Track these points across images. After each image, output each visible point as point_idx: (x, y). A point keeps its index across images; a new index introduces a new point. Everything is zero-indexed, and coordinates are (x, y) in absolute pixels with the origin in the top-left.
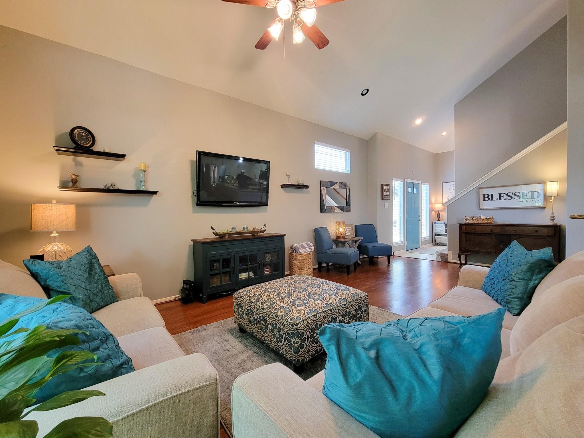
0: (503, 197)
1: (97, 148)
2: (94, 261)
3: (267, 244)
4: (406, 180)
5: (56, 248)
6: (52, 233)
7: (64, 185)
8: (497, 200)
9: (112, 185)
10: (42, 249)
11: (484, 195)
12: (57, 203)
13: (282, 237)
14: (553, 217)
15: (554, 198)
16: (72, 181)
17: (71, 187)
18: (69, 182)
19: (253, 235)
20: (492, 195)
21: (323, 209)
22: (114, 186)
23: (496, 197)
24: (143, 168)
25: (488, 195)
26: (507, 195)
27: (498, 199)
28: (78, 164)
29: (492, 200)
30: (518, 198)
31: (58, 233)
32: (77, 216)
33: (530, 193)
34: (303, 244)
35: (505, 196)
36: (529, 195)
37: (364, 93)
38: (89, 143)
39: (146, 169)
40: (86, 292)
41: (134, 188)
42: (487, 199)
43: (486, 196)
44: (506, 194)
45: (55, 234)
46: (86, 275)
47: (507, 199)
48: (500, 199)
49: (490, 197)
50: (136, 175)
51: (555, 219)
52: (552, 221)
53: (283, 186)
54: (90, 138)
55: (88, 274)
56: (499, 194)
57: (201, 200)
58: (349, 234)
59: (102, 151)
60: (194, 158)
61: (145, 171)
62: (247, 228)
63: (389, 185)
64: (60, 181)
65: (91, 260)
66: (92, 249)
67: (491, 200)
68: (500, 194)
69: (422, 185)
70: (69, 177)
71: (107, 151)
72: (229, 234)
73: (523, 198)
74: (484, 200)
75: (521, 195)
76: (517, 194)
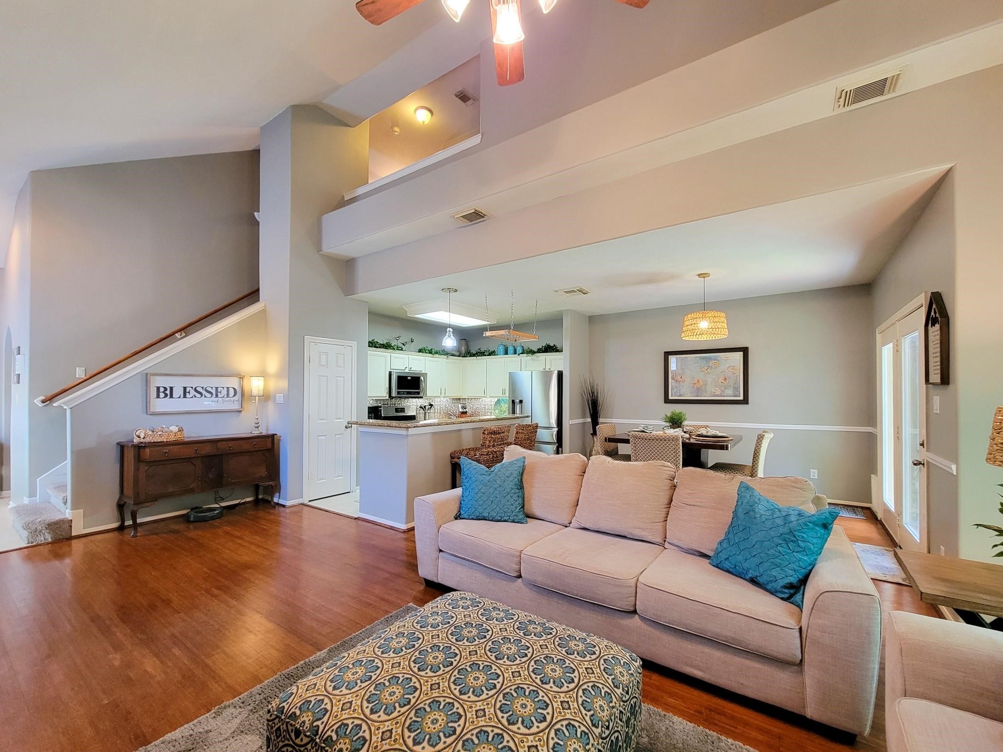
0: (189, 392)
8: (179, 397)
11: (158, 388)
14: (258, 424)
15: (258, 398)
20: (171, 388)
23: (179, 391)
25: (166, 389)
26: (196, 390)
27: (182, 396)
30: (211, 396)
33: (225, 389)
35: (193, 392)
36: (224, 392)
42: (162, 395)
43: (162, 390)
44: (194, 388)
47: (195, 396)
48: (185, 396)
49: (168, 392)
51: (259, 426)
52: (257, 429)
56: (183, 388)
67: (170, 398)
68: (185, 388)
73: (217, 396)
74: (158, 397)
75: (214, 391)
76: (208, 389)
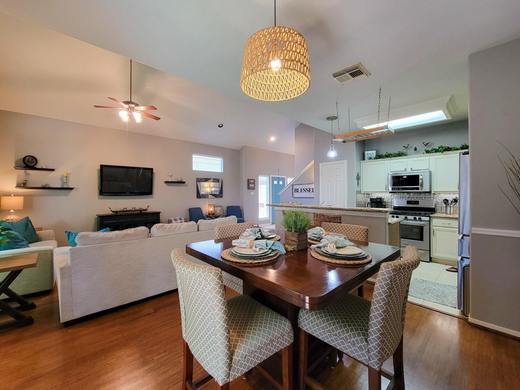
1: (38, 166)
2: (29, 223)
3: (146, 218)
4: (271, 176)
5: (12, 218)
6: (11, 210)
7: (18, 186)
9: (46, 185)
10: (5, 218)
11: (295, 189)
12: (14, 196)
13: (159, 213)
16: (23, 184)
17: (23, 187)
18: (21, 184)
19: (141, 212)
20: (298, 189)
21: (199, 196)
22: (48, 186)
24: (65, 175)
26: (304, 190)
28: (27, 174)
29: (298, 192)
30: (308, 192)
31: (13, 210)
32: (24, 201)
33: (312, 189)
34: (177, 218)
37: (220, 126)
38: (34, 163)
39: (67, 175)
40: (23, 235)
41: (60, 186)
42: (296, 191)
43: (296, 190)
45: (12, 211)
46: (24, 228)
47: (304, 192)
48: (301, 192)
50: (62, 179)
53: (167, 182)
54: (34, 161)
55: (25, 228)
57: (103, 192)
58: (219, 212)
59: (41, 168)
60: (99, 168)
61: (66, 177)
62: (135, 208)
63: (254, 180)
64: (17, 183)
65: (27, 222)
66: (29, 218)
68: (301, 189)
69: (288, 179)
70: (22, 181)
71: (44, 167)
72: (120, 212)
73: (310, 192)
74: (295, 192)
75: (309, 190)
76: (307, 189)
